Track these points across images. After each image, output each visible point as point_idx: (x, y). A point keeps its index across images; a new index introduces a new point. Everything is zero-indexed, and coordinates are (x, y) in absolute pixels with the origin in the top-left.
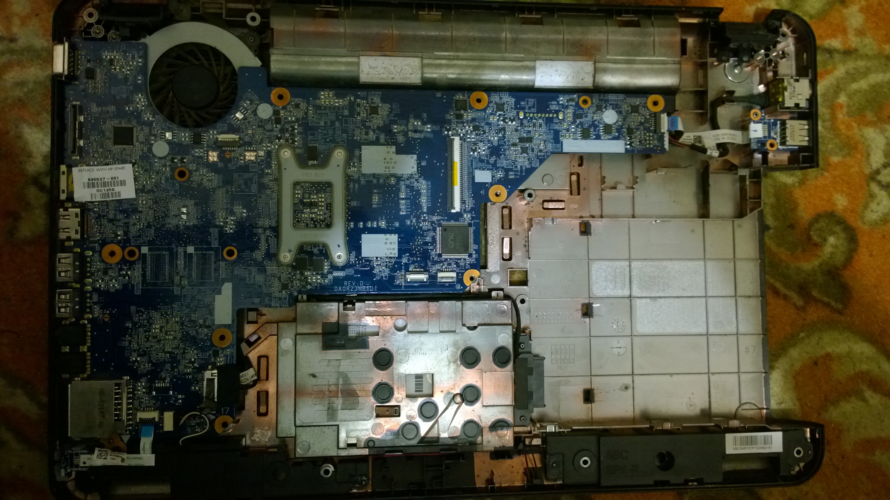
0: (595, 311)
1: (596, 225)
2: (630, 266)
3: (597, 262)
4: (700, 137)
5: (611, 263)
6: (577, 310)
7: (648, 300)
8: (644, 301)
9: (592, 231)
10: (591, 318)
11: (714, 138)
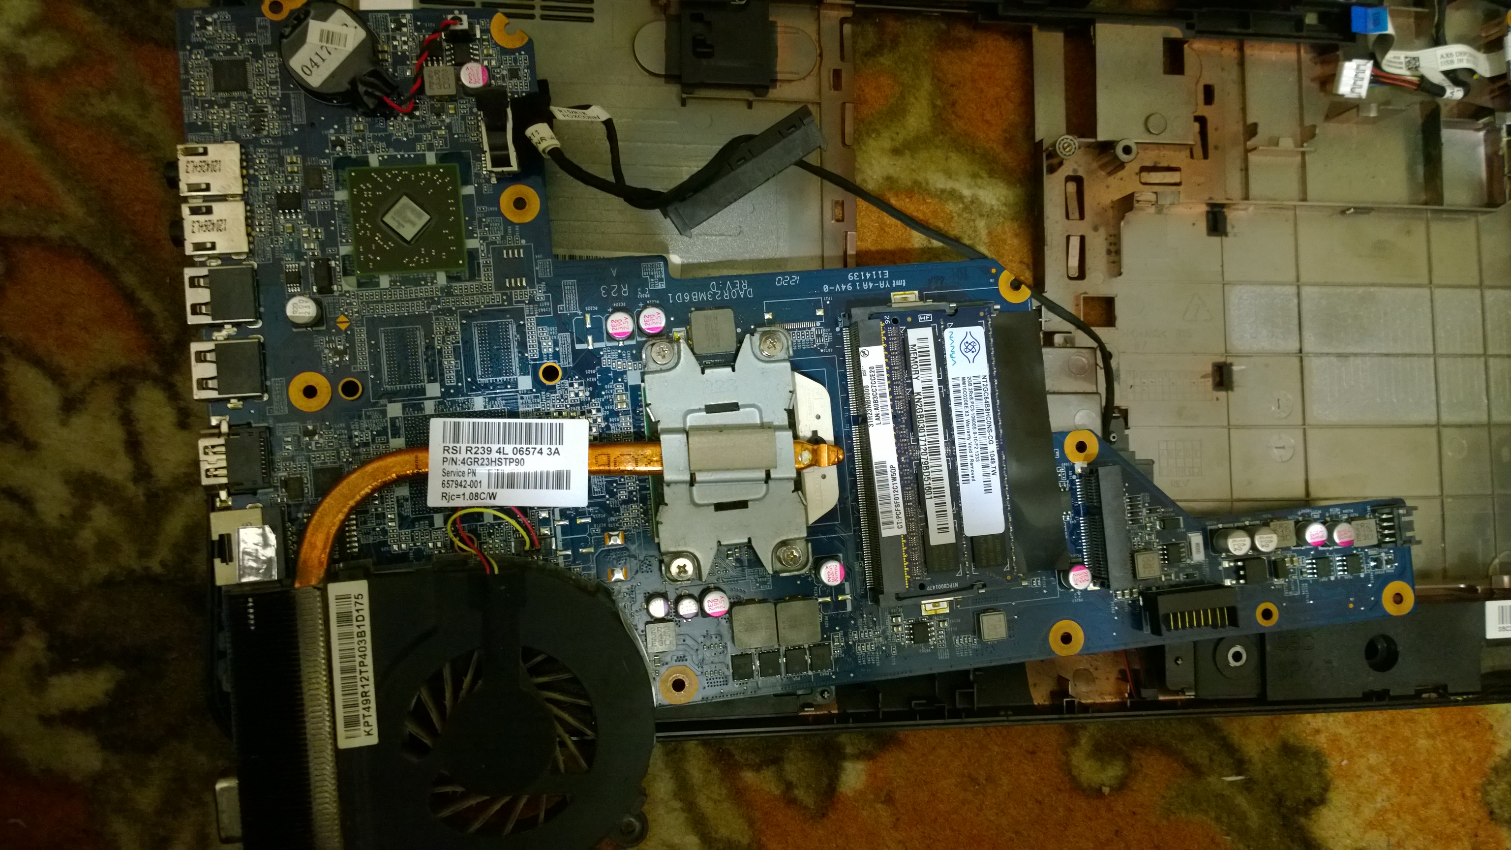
0: (1236, 378)
1: (1234, 217)
2: (1299, 295)
3: (1239, 287)
4: (1416, 59)
5: (1263, 290)
6: (1204, 377)
7: (1334, 359)
8: (1324, 360)
9: (1229, 229)
10: (1230, 392)
11: (1443, 60)
